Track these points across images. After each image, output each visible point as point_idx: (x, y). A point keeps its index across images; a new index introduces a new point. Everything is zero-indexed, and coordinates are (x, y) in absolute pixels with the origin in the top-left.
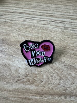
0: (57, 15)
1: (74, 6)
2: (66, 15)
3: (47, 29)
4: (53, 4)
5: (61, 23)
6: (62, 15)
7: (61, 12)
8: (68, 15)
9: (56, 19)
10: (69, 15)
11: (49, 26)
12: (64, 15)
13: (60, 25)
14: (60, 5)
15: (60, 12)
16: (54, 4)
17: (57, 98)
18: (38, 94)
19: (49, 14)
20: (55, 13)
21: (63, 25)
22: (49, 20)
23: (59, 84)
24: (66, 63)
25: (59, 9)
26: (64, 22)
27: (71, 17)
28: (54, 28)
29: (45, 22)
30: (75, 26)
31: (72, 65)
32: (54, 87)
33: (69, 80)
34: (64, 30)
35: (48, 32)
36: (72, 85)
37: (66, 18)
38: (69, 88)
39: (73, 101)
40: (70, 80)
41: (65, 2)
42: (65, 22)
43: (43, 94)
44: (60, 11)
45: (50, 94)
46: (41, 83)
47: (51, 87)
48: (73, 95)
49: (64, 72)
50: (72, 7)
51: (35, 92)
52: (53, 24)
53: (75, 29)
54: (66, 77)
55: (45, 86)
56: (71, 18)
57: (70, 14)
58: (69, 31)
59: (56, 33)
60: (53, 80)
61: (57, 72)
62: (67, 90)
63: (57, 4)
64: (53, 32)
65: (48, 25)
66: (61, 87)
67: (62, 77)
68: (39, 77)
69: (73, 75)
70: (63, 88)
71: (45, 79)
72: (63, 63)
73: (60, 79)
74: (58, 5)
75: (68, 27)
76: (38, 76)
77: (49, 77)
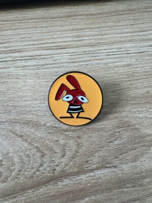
0: (22, 47)
1: (47, 27)
2: (37, 44)
3: (9, 75)
4: (13, 29)
5: (31, 59)
6: (30, 45)
7: (28, 41)
8: (40, 44)
9: (22, 54)
10: (42, 44)
11: (12, 69)
12: (34, 45)
13: (29, 63)
14: (25, 28)
15: (26, 41)
16: (15, 29)
17: (41, 190)
18: (8, 195)
19: (9, 49)
20: (18, 45)
21: (34, 62)
22: (11, 59)
23: (41, 165)
24: (48, 125)
25: (25, 36)
26: (35, 57)
27: (46, 45)
28: (21, 71)
29: (4, 63)
30: (54, 59)
31: (58, 126)
32: (34, 173)
33: (55, 153)
34: (37, 71)
35: (12, 80)
36: (63, 160)
37: (38, 50)
38: (58, 166)
39: (66, 185)
40: (58, 151)
41: (33, 22)
42: (37, 57)
43: (17, 193)
44: (27, 39)
45: (29, 188)
46: (12, 173)
47: (30, 174)
48: (66, 176)
49: (47, 142)
50: (44, 29)
51: (2, 194)
52: (18, 64)
53: (54, 65)
54: (51, 149)
55: (19, 176)
56: (46, 47)
57: (44, 42)
58: (45, 70)
59: (26, 79)
60: (31, 162)
61: (35, 145)
62: (55, 170)
63: (20, 27)
64: (20, 79)
65: (11, 67)
66: (45, 170)
67: (45, 152)
68: (6, 166)
69: (62, 142)
70: (48, 169)
71: (16, 165)
72: (43, 127)
73: (43, 156)
74: (22, 30)
75: (43, 63)
76: (4, 163)
77: (24, 158)
